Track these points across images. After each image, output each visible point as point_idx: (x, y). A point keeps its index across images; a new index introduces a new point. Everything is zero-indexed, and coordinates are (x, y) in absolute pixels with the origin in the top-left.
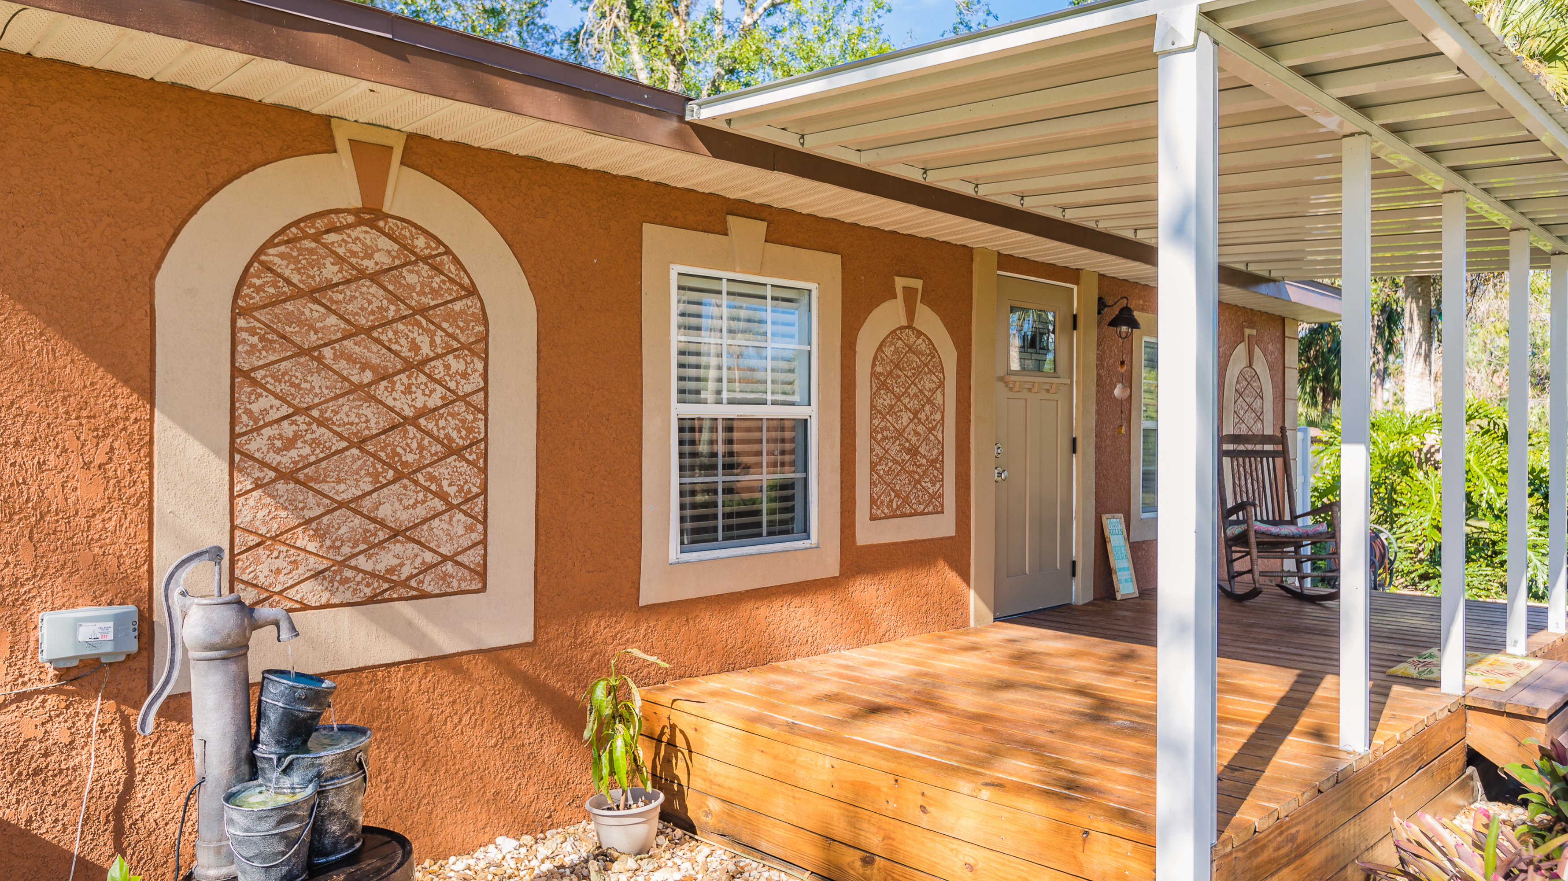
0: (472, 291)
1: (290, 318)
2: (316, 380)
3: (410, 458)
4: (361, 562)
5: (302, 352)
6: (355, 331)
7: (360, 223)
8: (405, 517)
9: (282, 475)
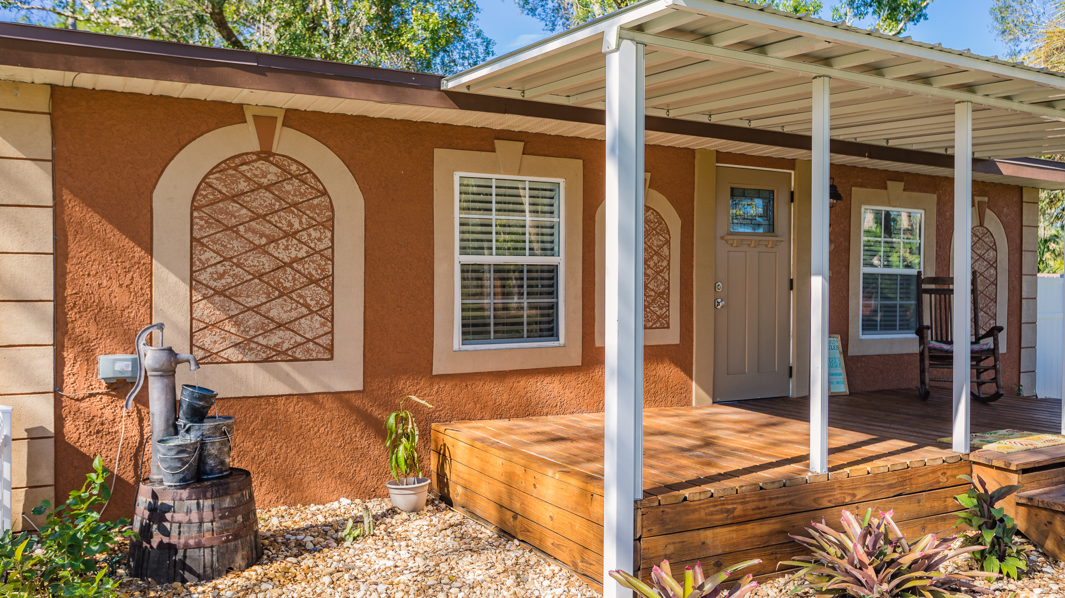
0: (324, 193)
1: (221, 211)
2: (235, 243)
3: (288, 285)
4: (260, 340)
5: (227, 228)
6: (256, 217)
7: (260, 159)
8: (285, 317)
9: (217, 292)
